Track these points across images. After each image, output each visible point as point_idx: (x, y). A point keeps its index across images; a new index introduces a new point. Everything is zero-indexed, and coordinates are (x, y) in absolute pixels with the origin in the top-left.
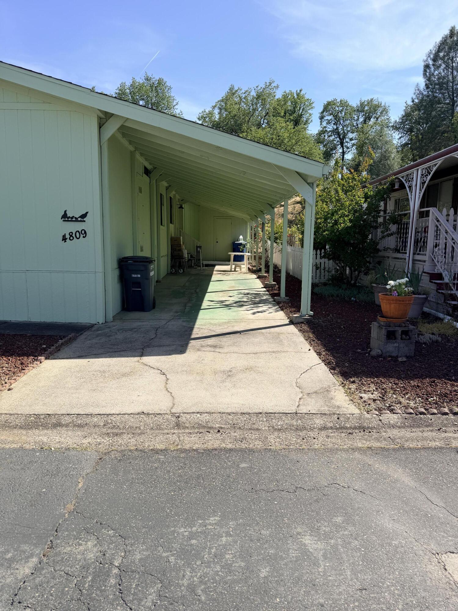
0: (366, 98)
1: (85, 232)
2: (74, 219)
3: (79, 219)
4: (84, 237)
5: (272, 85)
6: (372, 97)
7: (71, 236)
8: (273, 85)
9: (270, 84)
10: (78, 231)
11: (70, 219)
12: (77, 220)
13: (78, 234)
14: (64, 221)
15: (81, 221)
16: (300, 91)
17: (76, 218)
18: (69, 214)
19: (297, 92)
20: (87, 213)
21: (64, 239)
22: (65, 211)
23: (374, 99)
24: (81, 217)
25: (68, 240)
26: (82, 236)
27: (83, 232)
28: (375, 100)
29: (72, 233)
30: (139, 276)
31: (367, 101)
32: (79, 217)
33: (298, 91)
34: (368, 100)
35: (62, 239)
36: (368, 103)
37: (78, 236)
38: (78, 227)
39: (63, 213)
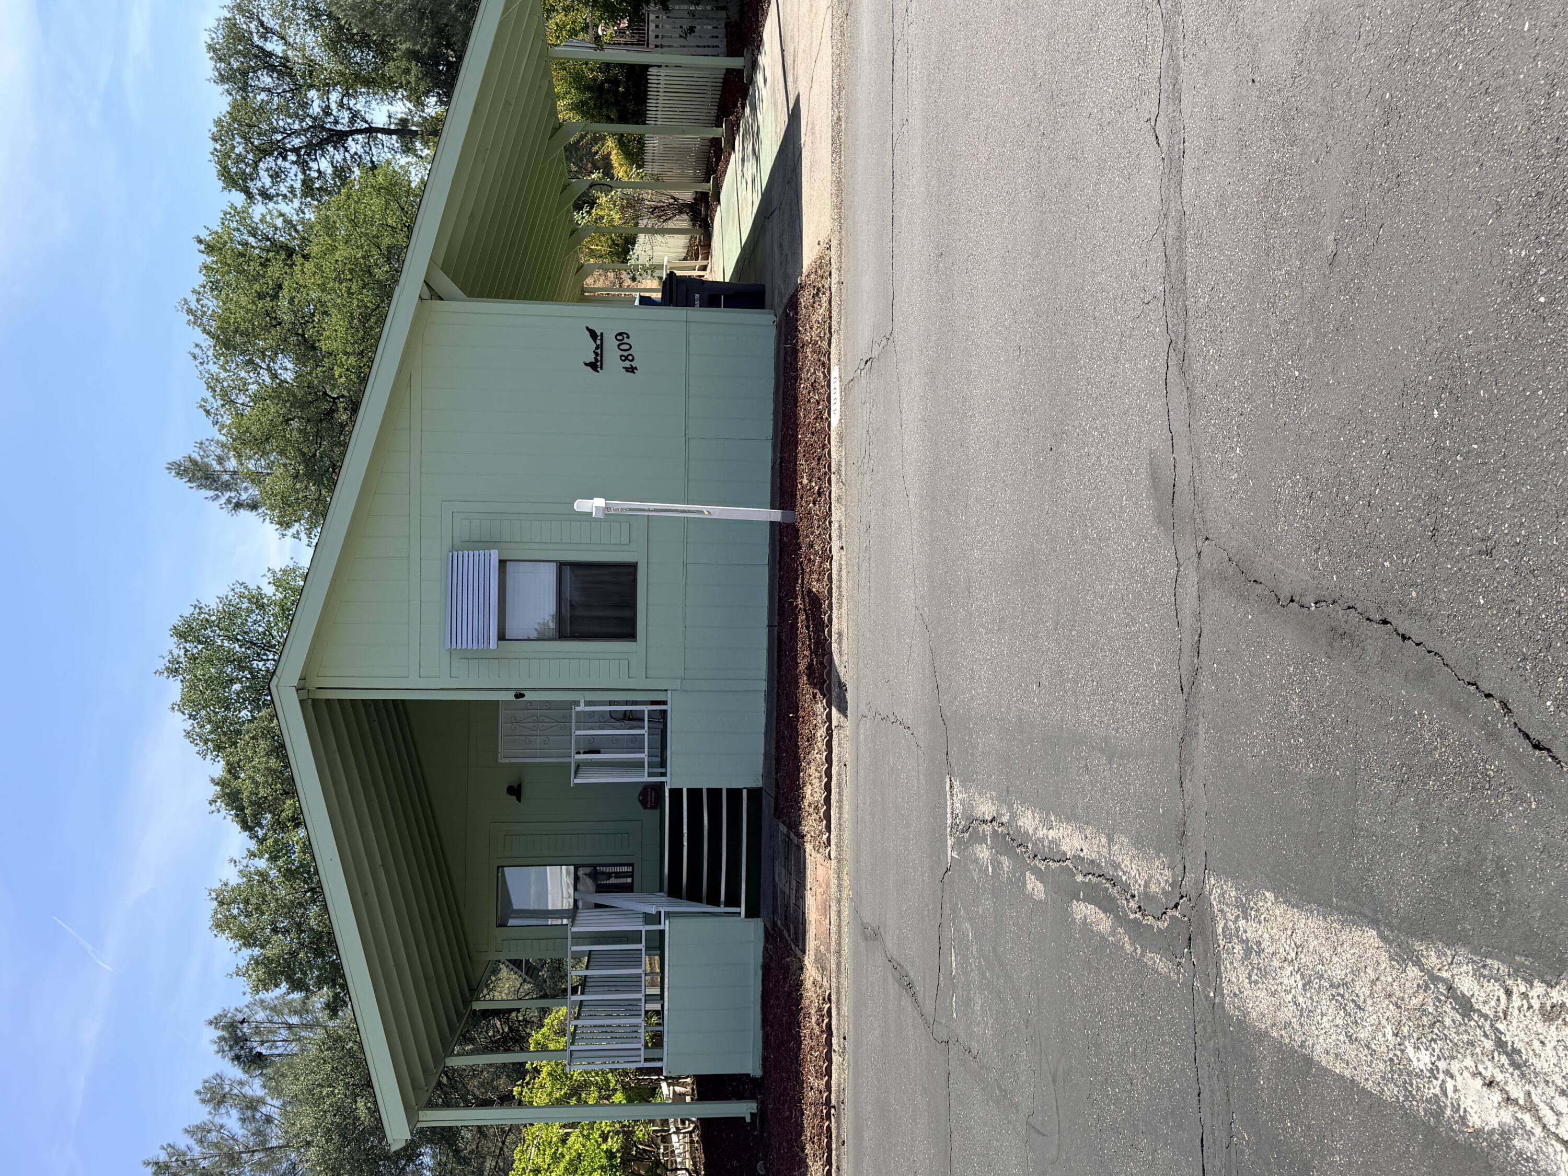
0: (207, 66)
1: (620, 334)
2: (599, 351)
3: (598, 342)
4: (628, 337)
5: (194, 308)
6: (204, 49)
7: (626, 358)
8: (193, 305)
9: (190, 311)
10: (619, 345)
11: (599, 358)
12: (600, 347)
13: (622, 347)
14: (601, 368)
15: (602, 340)
16: (200, 242)
17: (597, 348)
18: (591, 358)
19: (203, 252)
20: (587, 328)
21: (632, 370)
22: (586, 364)
23: (209, 42)
24: (595, 339)
25: (634, 364)
26: (626, 340)
27: (619, 338)
28: (213, 39)
29: (621, 356)
30: (697, 296)
31: (216, 62)
32: (595, 342)
33: (202, 247)
34: (211, 58)
35: (632, 374)
36: (221, 60)
37: (627, 347)
38: (611, 344)
39: (589, 368)
